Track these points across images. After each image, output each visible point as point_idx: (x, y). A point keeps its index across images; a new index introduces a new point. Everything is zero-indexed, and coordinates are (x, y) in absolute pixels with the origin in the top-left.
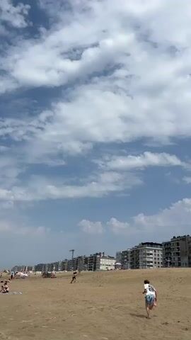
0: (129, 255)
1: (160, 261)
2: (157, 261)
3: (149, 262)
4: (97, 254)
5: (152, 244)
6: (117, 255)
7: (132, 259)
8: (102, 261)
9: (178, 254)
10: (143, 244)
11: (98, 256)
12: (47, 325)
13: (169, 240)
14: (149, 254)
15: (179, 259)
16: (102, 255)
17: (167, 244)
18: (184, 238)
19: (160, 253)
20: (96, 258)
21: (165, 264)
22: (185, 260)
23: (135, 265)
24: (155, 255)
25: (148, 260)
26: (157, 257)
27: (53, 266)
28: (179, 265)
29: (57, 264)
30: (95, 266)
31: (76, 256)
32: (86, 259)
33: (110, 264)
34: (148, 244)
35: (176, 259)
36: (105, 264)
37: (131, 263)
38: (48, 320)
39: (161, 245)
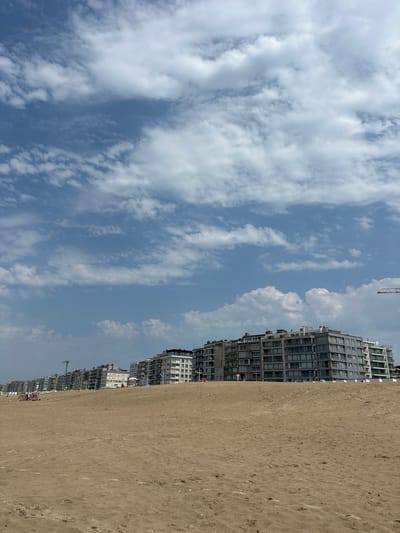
0: (149, 366)
1: (189, 374)
2: (184, 374)
3: (174, 375)
4: (103, 366)
5: (179, 352)
6: (132, 366)
7: (153, 371)
8: (110, 376)
9: (211, 363)
10: (168, 351)
11: (104, 369)
12: (27, 468)
13: (201, 345)
14: (174, 365)
15: (213, 371)
16: (110, 368)
17: (199, 351)
18: (220, 344)
19: (190, 363)
20: (101, 371)
21: (195, 378)
22: (220, 372)
23: (156, 379)
24: (183, 367)
25: (172, 372)
26: (185, 369)
27: (35, 384)
28: (212, 378)
29: (42, 382)
30: (99, 382)
31: (71, 370)
32: (86, 374)
33: (121, 379)
34: (174, 351)
35: (209, 371)
36: (114, 380)
37: (150, 378)
38: (27, 461)
39: (191, 352)
